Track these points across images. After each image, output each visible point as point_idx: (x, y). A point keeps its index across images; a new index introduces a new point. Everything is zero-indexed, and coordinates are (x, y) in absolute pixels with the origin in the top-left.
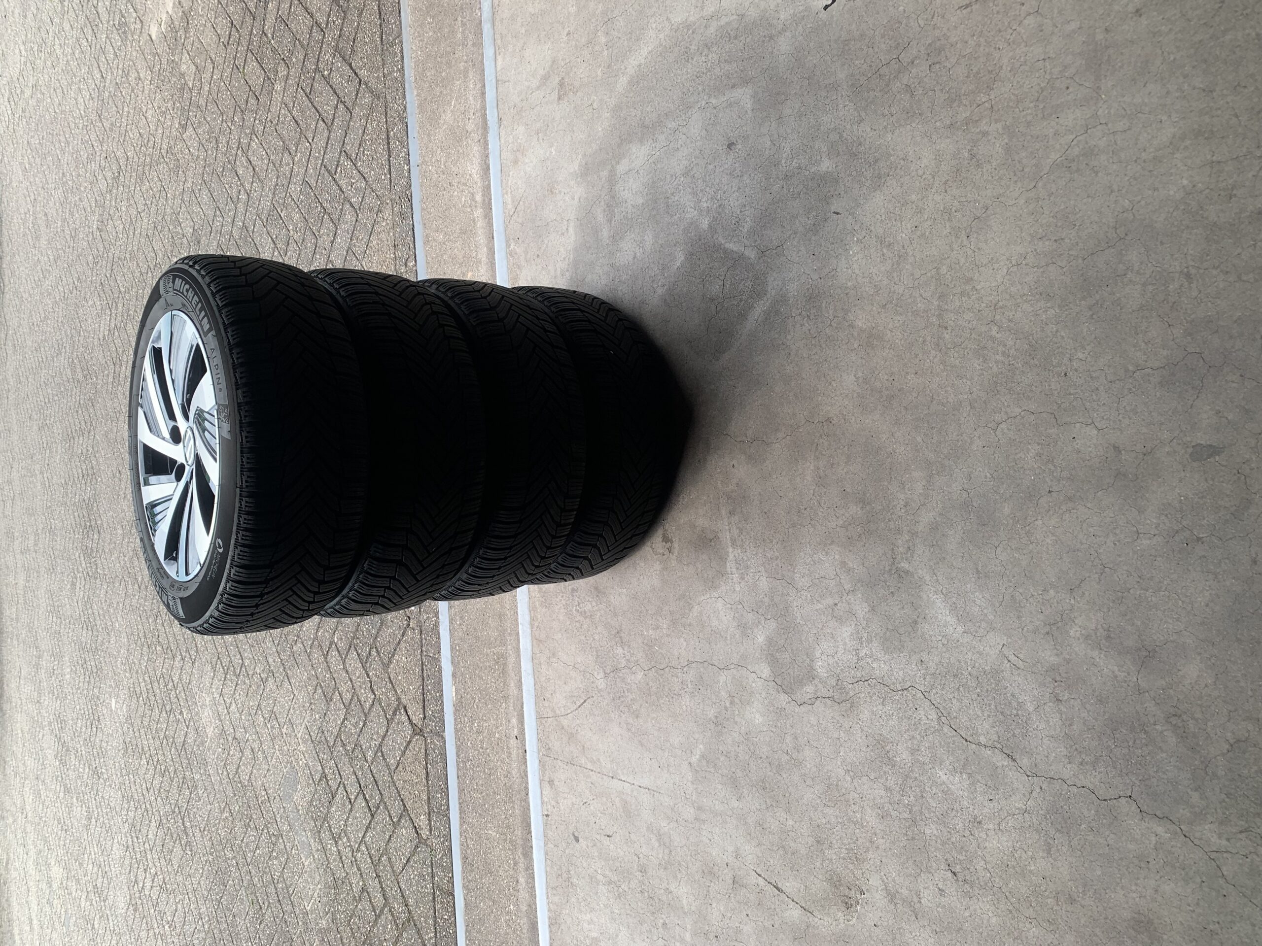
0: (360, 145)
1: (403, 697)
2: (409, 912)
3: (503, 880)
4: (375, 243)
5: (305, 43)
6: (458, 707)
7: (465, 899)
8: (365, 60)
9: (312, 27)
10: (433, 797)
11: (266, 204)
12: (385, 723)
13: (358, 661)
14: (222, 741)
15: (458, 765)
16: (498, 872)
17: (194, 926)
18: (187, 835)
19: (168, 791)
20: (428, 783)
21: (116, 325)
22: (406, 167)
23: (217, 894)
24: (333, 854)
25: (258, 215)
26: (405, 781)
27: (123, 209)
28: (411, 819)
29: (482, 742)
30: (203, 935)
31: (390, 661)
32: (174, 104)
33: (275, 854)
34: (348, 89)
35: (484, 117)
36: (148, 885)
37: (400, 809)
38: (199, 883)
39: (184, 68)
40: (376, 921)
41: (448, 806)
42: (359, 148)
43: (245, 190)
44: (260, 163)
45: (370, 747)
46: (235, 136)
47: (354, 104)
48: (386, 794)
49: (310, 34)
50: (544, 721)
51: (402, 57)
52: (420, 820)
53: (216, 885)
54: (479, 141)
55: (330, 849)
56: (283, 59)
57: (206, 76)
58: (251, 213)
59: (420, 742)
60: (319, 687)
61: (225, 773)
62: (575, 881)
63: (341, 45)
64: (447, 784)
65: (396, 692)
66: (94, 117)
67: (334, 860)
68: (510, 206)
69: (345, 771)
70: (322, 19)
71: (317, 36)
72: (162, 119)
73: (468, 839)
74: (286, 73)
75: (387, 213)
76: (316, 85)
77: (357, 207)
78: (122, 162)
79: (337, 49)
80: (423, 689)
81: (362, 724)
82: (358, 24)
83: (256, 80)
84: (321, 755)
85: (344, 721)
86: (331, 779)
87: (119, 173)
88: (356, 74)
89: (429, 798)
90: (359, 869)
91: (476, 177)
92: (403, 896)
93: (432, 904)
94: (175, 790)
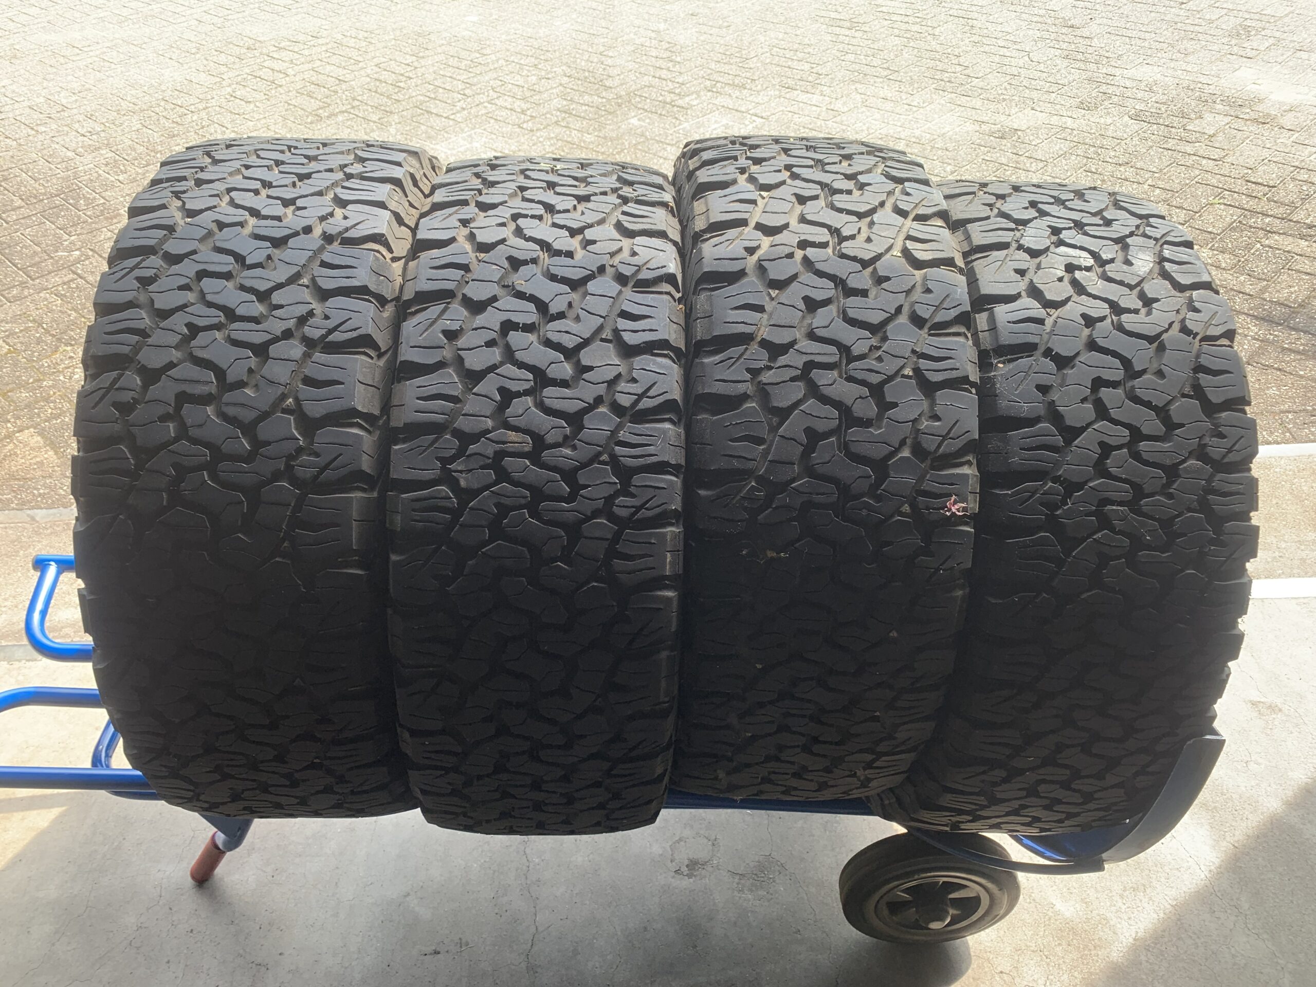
27: (1030, 33)
39: (1209, 117)
57: (1203, 150)
94: (377, 100)
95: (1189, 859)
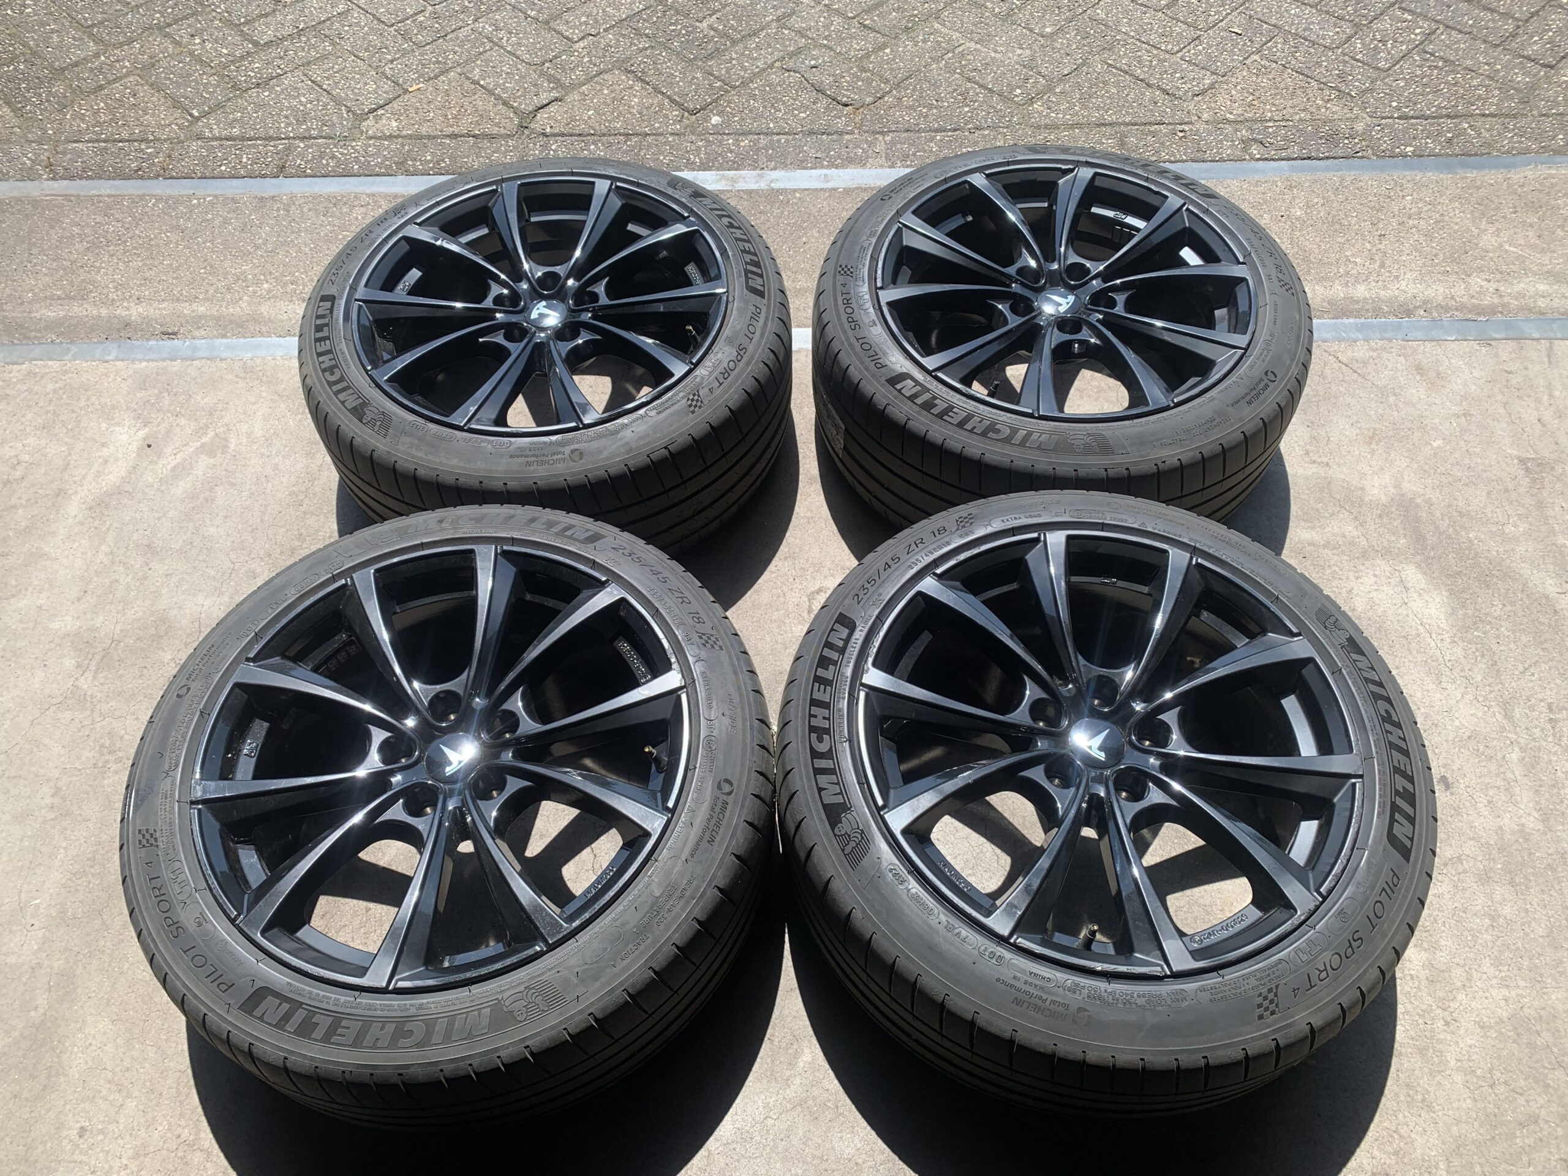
0: (1447, 61)
1: (576, 96)
2: (248, 90)
7: (273, 198)
12: (535, 60)
26: (447, 93)
28: (391, 101)
31: (630, 74)
42: (1441, 58)
47: (1514, 52)
48: (429, 55)
52: (389, 118)
93: (263, 134)
95: (1420, 627)
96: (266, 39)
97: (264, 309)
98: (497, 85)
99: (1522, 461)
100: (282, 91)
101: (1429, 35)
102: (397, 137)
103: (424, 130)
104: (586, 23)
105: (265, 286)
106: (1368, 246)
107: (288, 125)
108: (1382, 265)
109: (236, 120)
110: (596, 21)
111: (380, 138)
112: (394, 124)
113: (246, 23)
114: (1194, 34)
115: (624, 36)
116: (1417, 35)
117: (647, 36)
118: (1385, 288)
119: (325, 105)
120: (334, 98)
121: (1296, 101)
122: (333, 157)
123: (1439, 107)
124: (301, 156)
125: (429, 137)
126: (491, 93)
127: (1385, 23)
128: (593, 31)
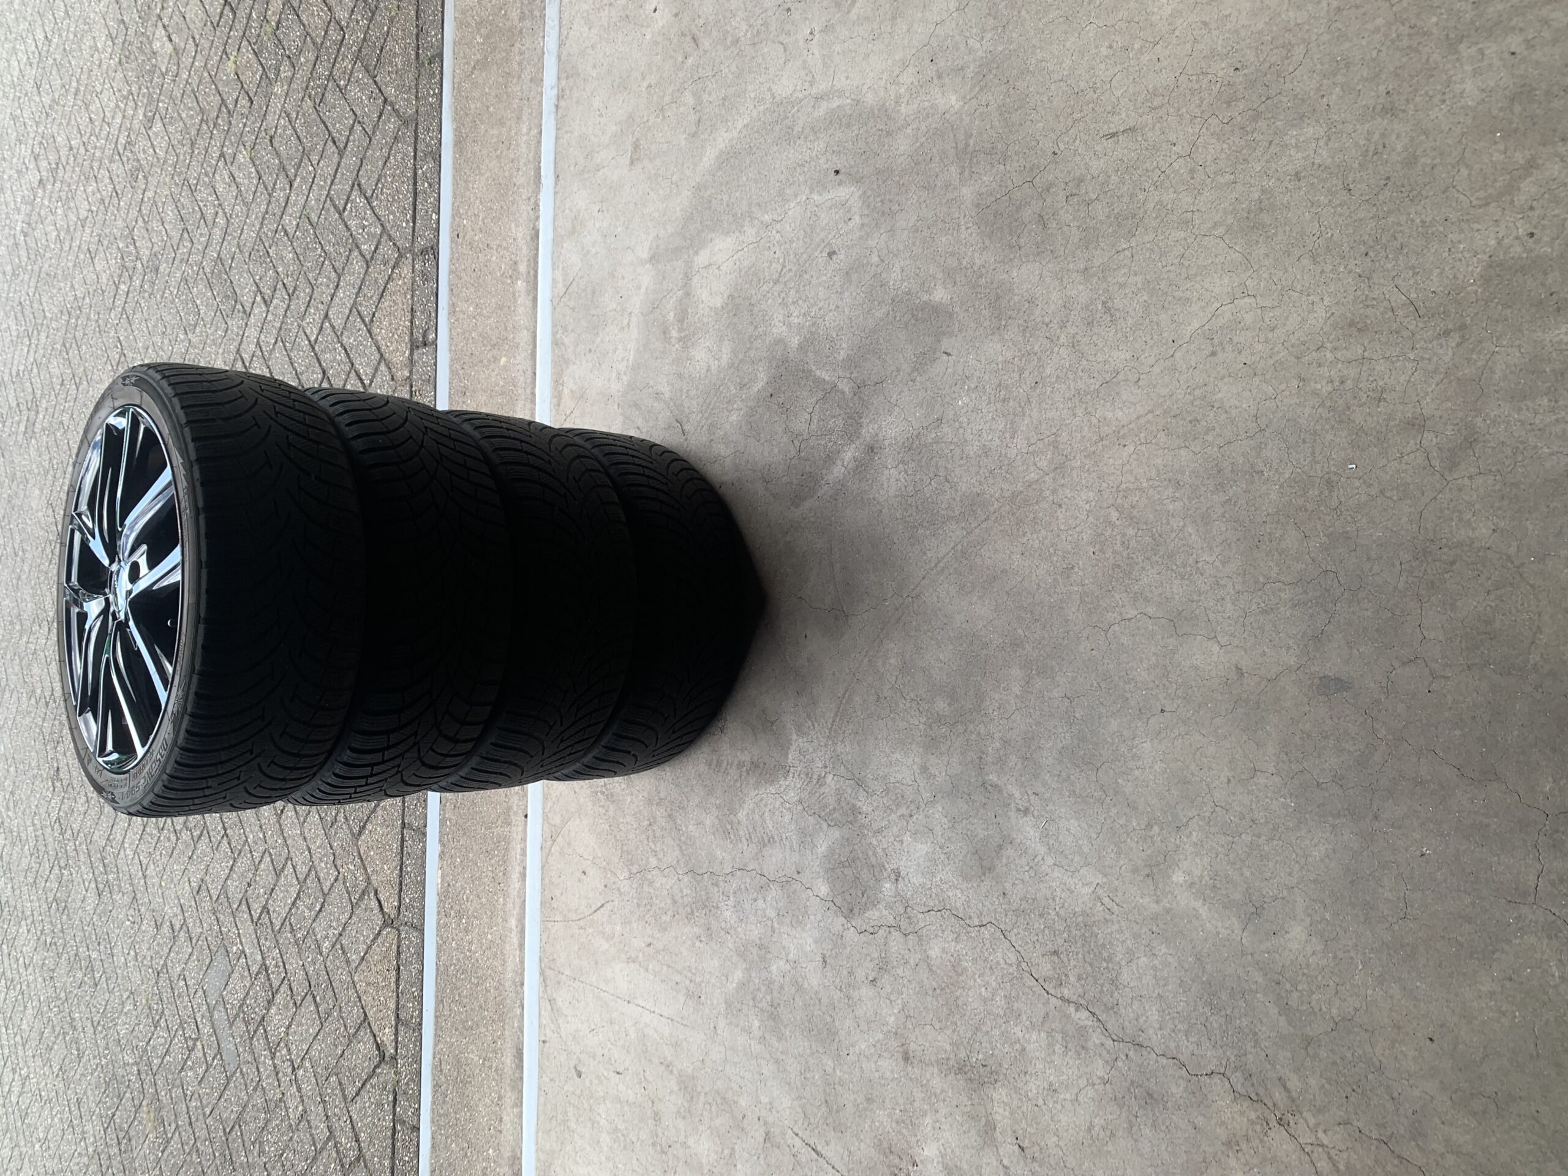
0: (379, 180)
1: (374, 877)
2: (360, 1150)
3: (483, 1117)
4: (387, 304)
5: (319, 40)
6: (444, 895)
7: (433, 1138)
8: (394, 76)
9: (329, 23)
10: (403, 1006)
11: (250, 235)
12: (349, 908)
13: (320, 826)
14: (131, 912)
15: (437, 970)
16: (477, 1106)
17: (74, 1147)
18: (75, 1029)
19: (53, 971)
20: (398, 988)
21: (35, 360)
22: (434, 216)
23: (109, 1109)
24: (266, 1070)
25: (239, 247)
26: (368, 984)
27: (59, 211)
28: (372, 1031)
29: (471, 943)
30: (85, 1160)
31: (360, 833)
32: (140, 89)
33: (189, 1063)
34: (369, 109)
35: (538, 169)
36: (16, 1090)
37: (358, 1017)
38: (85, 1093)
39: (157, 45)
40: (315, 1159)
41: (421, 1019)
42: (376, 185)
43: (225, 213)
44: (246, 181)
45: (327, 937)
46: (216, 144)
47: (375, 127)
48: (342, 996)
49: (326, 32)
50: (550, 925)
51: (441, 79)
52: (384, 1034)
53: (108, 1096)
54: (529, 199)
55: (264, 1063)
56: (289, 57)
57: (186, 61)
58: (229, 244)
59: (392, 936)
60: (267, 854)
61: (132, 953)
62: (572, 1125)
63: (364, 52)
64: (422, 990)
65: (366, 870)
66: (29, 87)
67: (268, 1077)
68: (560, 285)
69: (291, 964)
70: (342, 15)
71: (335, 35)
72: (122, 106)
73: (443, 1063)
74: (290, 74)
75: (406, 270)
76: (328, 96)
77: (368, 257)
78: (64, 152)
79: (358, 57)
80: (401, 869)
81: (318, 907)
82: (389, 28)
83: (252, 77)
84: (262, 941)
85: (296, 899)
86: (273, 973)
87: (57, 164)
88: (380, 90)
89: (397, 1008)
90: (299, 1089)
91: (521, 242)
92: (353, 1128)
93: (390, 1141)
94: (62, 970)
96: (326, 1130)
97: (507, 1154)
98: (364, 941)
99: (632, 163)
100: (361, 1121)
101: (362, 192)
102: (397, 1030)
103: (392, 1006)
104: (327, 863)
105: (491, 1151)
106: (494, 258)
107: (384, 1119)
108: (506, 249)
109: (380, 1163)
110: (325, 856)
111: (397, 1042)
112: (387, 1030)
113: (314, 1144)
114: (353, 375)
115: (336, 833)
116: (361, 201)
117: (337, 815)
118: (521, 249)
119: (373, 1087)
120: (370, 1077)
121: (399, 301)
122: (407, 1084)
123: (408, 191)
124: (405, 1110)
125: (398, 1003)
126: (370, 947)
127: (352, 223)
128: (332, 858)
